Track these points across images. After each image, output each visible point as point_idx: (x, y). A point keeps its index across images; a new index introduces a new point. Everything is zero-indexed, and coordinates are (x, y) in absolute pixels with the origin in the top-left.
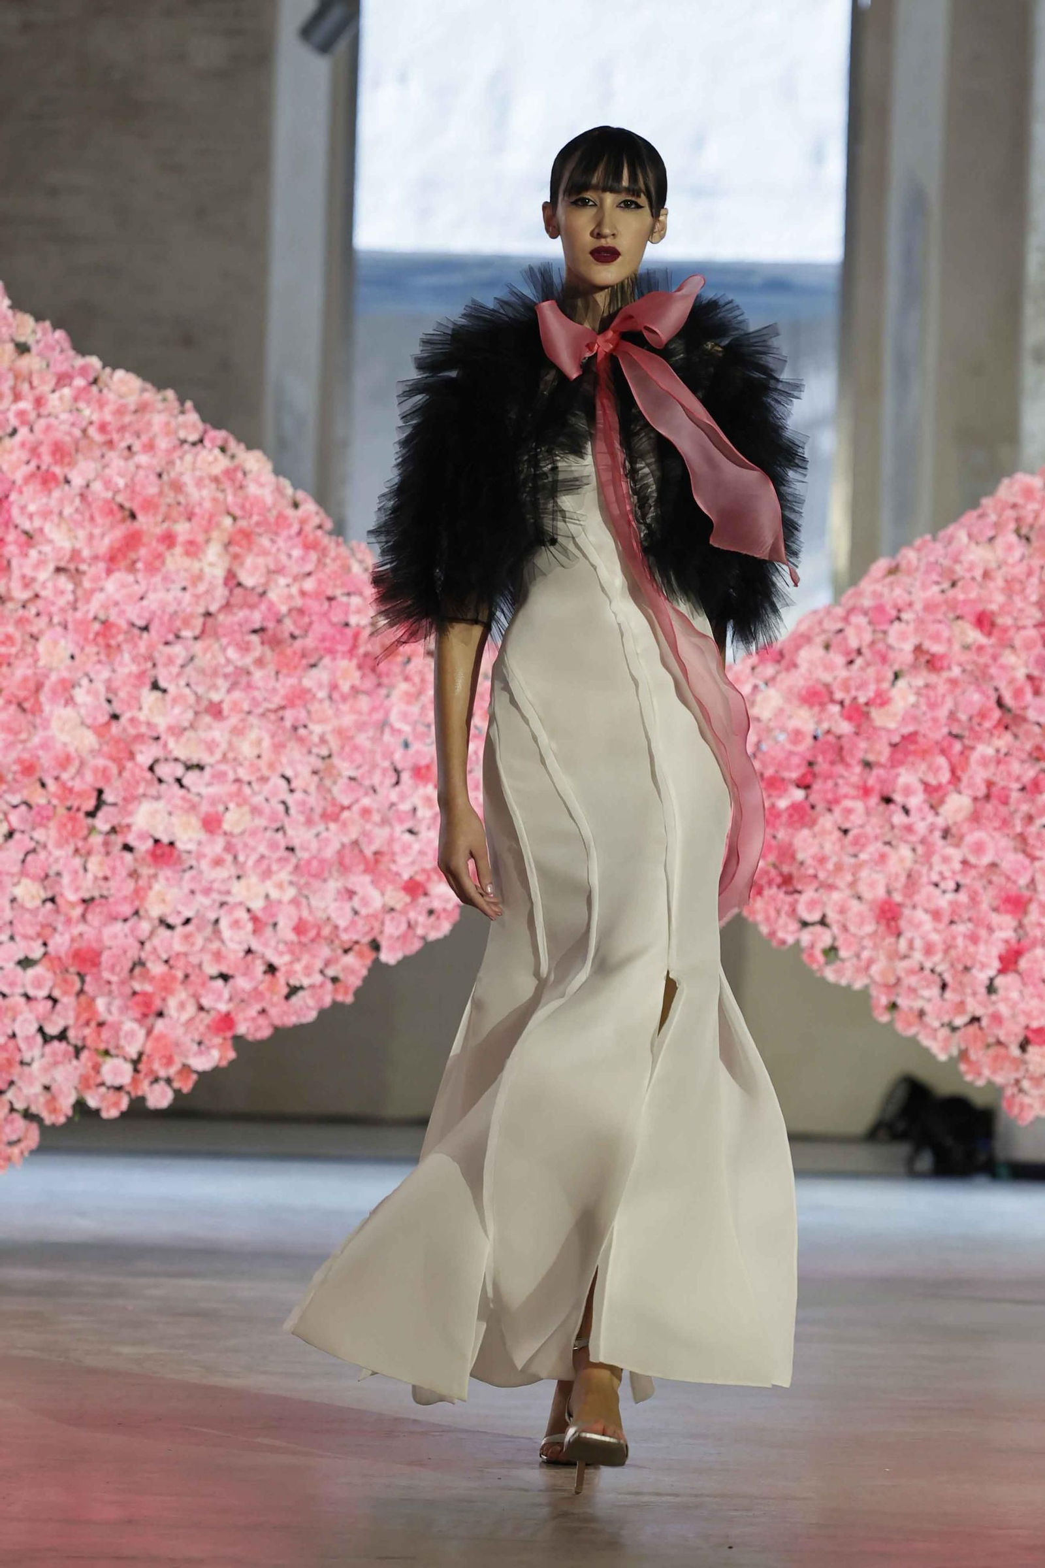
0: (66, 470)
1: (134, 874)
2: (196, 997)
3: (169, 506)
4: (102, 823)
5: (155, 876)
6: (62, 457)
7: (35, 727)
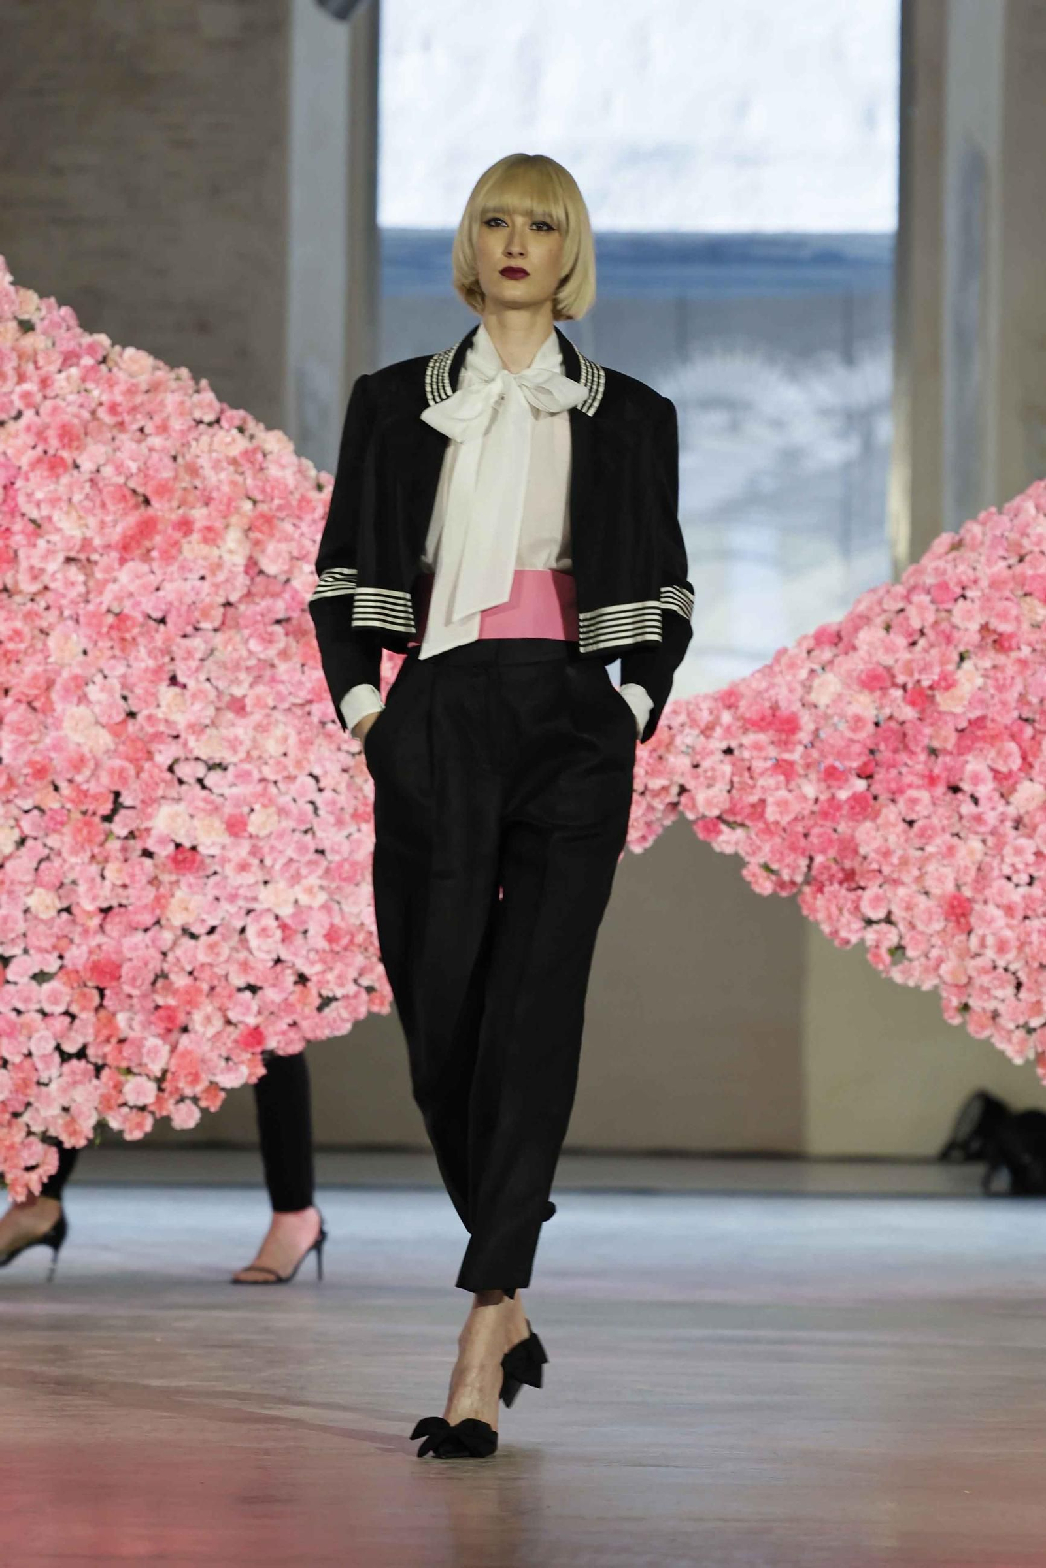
0: (75, 454)
1: (154, 881)
2: (223, 1010)
3: (185, 489)
4: (119, 827)
5: (177, 882)
6: (71, 440)
7: (46, 727)
